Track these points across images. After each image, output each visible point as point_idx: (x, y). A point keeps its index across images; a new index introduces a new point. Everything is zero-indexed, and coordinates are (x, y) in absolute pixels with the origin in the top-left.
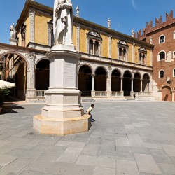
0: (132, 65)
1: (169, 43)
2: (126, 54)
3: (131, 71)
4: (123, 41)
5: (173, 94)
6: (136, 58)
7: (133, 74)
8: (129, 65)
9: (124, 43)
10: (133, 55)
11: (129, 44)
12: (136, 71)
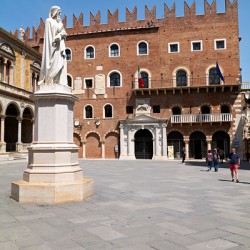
0: (21, 94)
1: (77, 63)
2: (11, 71)
3: (19, 103)
4: (7, 45)
5: (84, 146)
6: (27, 82)
7: (22, 110)
8: (16, 92)
9: (9, 50)
10: (23, 75)
11: (16, 54)
12: (26, 105)
